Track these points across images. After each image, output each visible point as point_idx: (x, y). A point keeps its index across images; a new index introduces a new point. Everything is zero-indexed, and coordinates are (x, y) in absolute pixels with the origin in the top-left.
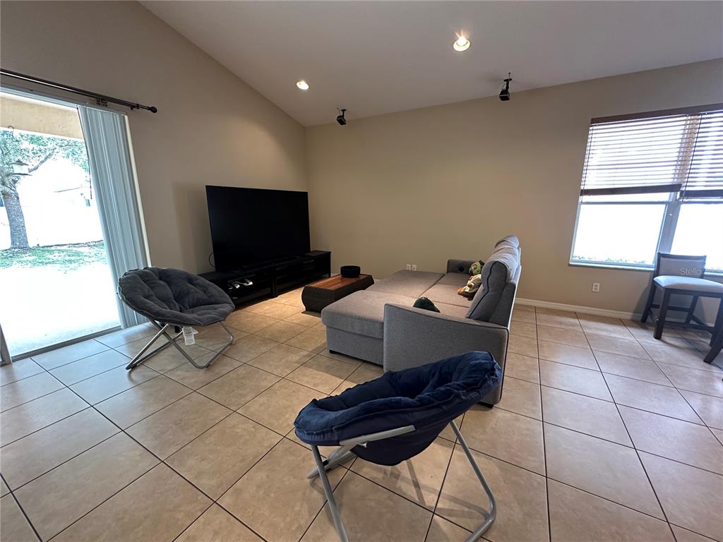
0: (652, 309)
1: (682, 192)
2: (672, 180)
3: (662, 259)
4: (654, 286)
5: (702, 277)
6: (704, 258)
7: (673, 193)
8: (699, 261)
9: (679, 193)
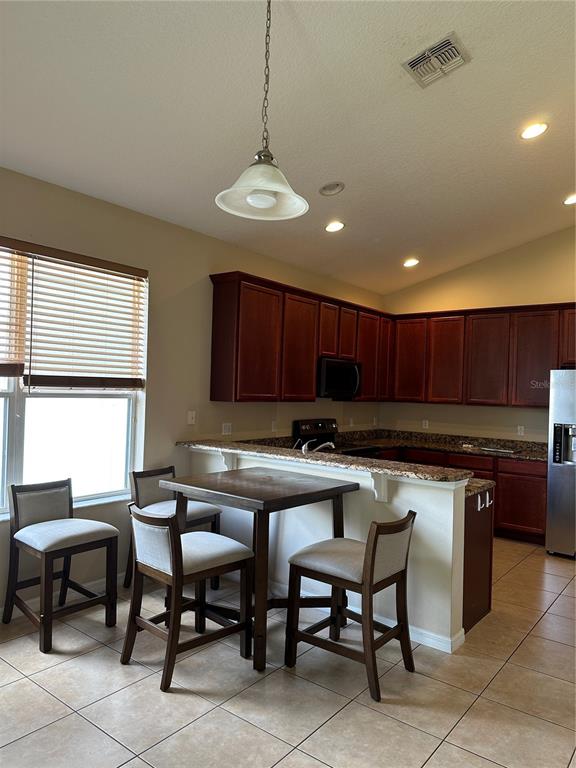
0: (18, 593)
1: (26, 378)
2: (6, 356)
3: (19, 495)
4: (16, 547)
5: (71, 514)
6: (67, 483)
7: (12, 378)
8: (63, 489)
9: (21, 379)
